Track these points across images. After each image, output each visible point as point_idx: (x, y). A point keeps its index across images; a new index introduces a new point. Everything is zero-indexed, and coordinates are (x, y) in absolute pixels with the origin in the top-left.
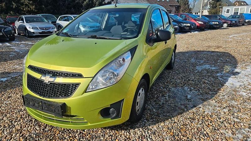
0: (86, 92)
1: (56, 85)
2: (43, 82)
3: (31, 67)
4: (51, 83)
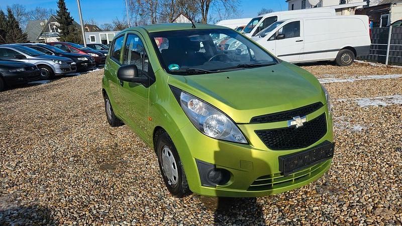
3: (255, 120)
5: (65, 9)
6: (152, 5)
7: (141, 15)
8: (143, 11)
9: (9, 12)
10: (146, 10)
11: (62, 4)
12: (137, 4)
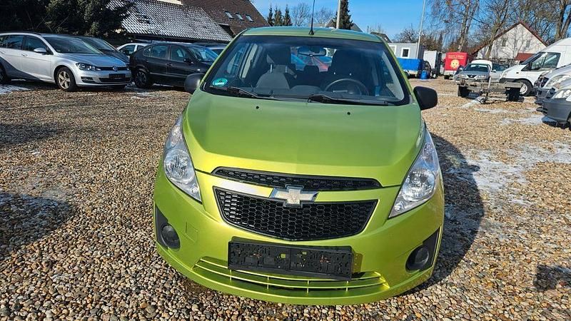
0: (388, 219)
1: (319, 208)
2: (281, 204)
3: (221, 172)
4: (304, 206)
5: (347, 10)
6: (467, 8)
7: (446, 22)
8: (452, 16)
9: (287, 12)
10: (456, 14)
11: (344, 5)
12: (445, 6)
